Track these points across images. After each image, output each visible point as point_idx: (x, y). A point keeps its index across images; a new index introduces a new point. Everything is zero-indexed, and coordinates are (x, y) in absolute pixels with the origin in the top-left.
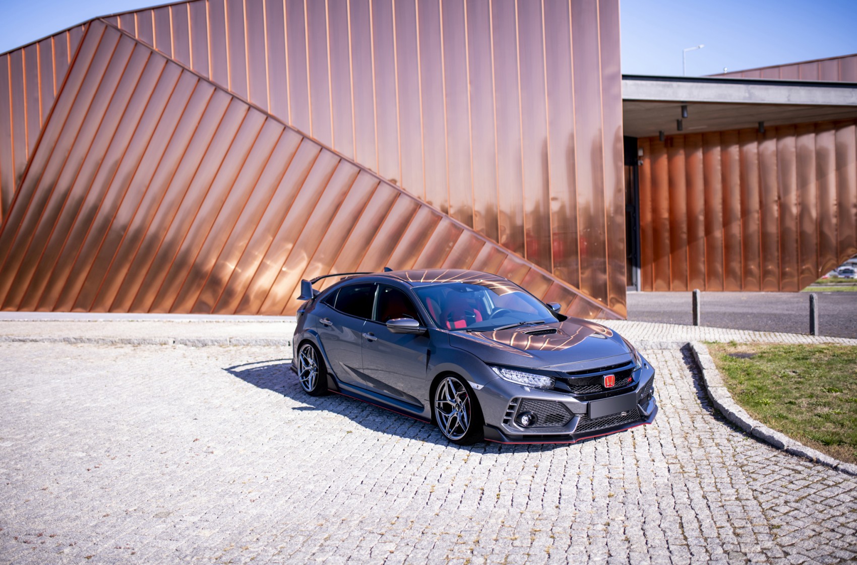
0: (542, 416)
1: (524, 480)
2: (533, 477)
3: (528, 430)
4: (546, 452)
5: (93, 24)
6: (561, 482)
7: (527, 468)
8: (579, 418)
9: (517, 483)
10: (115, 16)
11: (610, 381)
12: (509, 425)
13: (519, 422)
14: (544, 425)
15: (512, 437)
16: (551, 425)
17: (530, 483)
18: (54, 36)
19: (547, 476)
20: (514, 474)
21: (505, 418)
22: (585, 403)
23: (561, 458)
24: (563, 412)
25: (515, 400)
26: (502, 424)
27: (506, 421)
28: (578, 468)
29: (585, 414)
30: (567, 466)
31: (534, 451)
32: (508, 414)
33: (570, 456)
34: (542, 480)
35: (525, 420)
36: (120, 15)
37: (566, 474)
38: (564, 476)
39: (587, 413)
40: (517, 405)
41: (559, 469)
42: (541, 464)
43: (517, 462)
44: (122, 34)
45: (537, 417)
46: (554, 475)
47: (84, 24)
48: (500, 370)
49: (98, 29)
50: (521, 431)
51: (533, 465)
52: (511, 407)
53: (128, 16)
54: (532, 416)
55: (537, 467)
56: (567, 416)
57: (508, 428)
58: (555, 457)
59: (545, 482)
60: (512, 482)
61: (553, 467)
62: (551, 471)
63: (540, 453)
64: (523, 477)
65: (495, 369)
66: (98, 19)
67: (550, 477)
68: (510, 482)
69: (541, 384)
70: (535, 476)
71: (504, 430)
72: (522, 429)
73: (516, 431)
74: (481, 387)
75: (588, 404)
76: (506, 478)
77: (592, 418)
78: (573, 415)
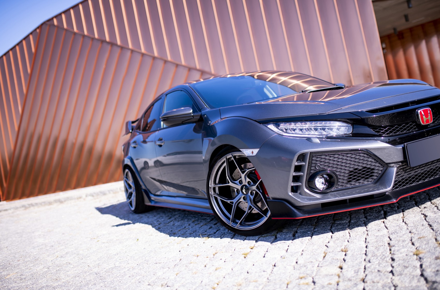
0: (342, 174)
1: (327, 275)
2: (341, 268)
3: (326, 196)
4: (356, 229)
6: (392, 272)
7: (331, 255)
8: (395, 169)
9: (314, 282)
11: (427, 116)
12: (300, 194)
13: (312, 187)
14: (349, 186)
15: (305, 209)
16: (357, 184)
17: (336, 279)
19: (364, 263)
20: (309, 266)
21: (293, 184)
22: (400, 147)
23: (378, 234)
24: (371, 163)
25: (302, 157)
26: (290, 194)
27: (295, 190)
28: (410, 244)
29: (402, 162)
30: (392, 243)
31: (338, 230)
32: (296, 179)
33: (391, 229)
34: (357, 272)
35: (319, 183)
37: (395, 257)
38: (393, 260)
39: (405, 161)
40: (305, 164)
41: (382, 249)
42: (351, 247)
43: (315, 247)
45: (336, 175)
46: (375, 261)
48: (277, 126)
50: (318, 199)
51: (339, 249)
52: (298, 169)
54: (328, 175)
55: (345, 252)
56: (378, 169)
57: (299, 198)
58: (369, 233)
59: (362, 275)
60: (306, 281)
61: (370, 248)
62: (370, 255)
63: (347, 231)
64: (324, 271)
65: (271, 127)
67: (368, 265)
68: (303, 281)
69: (334, 133)
70: (345, 266)
71: (293, 201)
72: (318, 196)
73: (310, 200)
74: (256, 151)
75: (404, 148)
76: (298, 275)
77: (412, 166)
78: (386, 166)
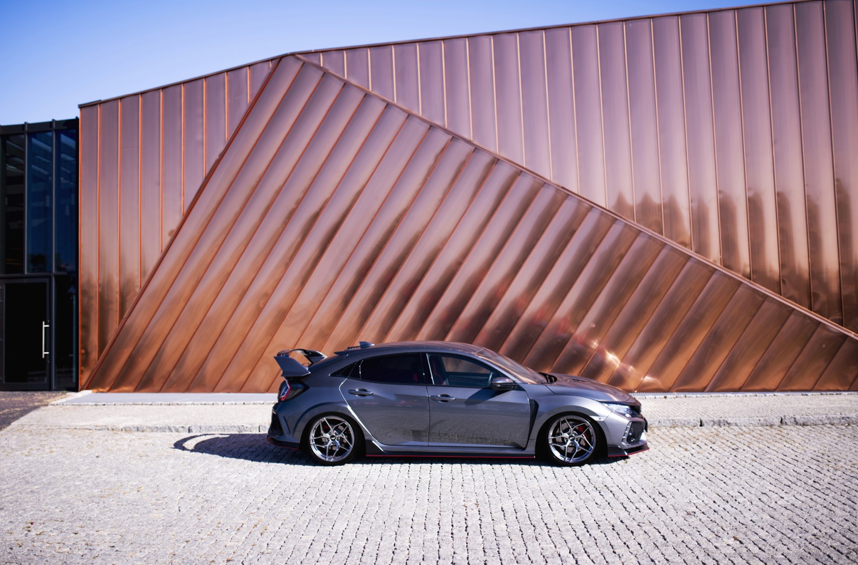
5: (283, 60)
10: (317, 52)
18: (228, 71)
21: (623, 437)
36: (324, 52)
44: (325, 74)
47: (272, 60)
49: (293, 68)
53: (334, 55)
65: (607, 405)
66: (293, 55)
74: (603, 418)
